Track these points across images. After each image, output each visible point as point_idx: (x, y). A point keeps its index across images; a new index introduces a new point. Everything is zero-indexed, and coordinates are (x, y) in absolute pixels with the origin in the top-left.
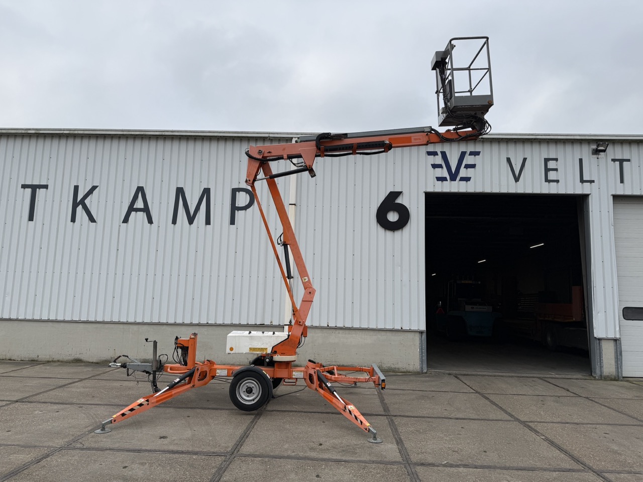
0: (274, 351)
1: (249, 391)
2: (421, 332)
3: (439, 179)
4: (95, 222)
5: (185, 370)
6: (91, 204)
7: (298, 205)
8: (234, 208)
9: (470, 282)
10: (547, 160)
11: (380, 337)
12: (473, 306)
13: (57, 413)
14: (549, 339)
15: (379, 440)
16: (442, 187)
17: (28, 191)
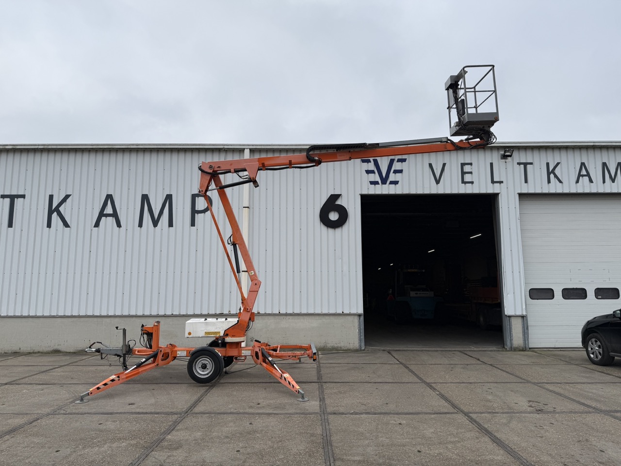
0: (226, 334)
1: (204, 367)
2: (360, 315)
3: (372, 183)
4: (70, 227)
5: (150, 352)
6: (65, 212)
7: (251, 207)
8: (194, 212)
9: (415, 270)
10: (463, 165)
11: (324, 320)
12: (416, 292)
13: (42, 391)
14: (482, 319)
15: (306, 399)
16: (375, 190)
17: (8, 200)
